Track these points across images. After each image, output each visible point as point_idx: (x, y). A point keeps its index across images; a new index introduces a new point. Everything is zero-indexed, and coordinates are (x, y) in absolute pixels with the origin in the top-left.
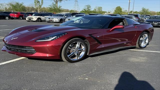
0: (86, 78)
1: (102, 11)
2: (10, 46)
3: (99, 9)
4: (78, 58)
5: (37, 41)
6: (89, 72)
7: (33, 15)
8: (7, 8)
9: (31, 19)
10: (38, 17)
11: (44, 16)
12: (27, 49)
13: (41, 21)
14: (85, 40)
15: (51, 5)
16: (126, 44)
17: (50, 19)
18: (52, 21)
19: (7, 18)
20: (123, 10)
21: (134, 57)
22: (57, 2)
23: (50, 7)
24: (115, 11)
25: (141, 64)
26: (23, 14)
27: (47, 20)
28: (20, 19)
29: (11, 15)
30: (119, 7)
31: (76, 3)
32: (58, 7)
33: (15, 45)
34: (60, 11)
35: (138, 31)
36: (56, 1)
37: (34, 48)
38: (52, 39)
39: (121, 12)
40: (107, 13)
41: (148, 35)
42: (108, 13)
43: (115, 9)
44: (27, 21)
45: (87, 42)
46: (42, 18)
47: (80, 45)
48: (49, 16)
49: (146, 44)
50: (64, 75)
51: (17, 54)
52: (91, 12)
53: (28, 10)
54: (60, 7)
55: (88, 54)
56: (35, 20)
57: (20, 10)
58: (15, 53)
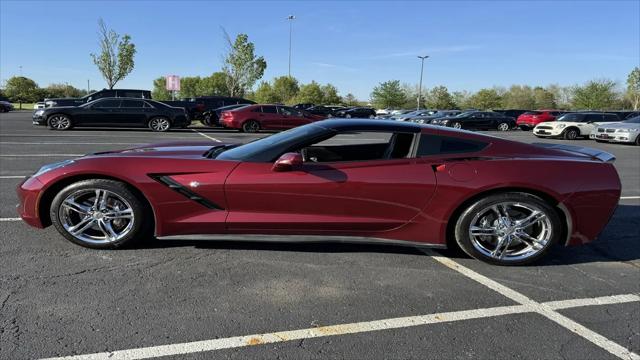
7: (561, 118)
10: (570, 124)
11: (592, 122)
13: (579, 137)
17: (603, 131)
18: (608, 137)
19: (504, 126)
27: (595, 133)
44: (535, 135)
46: (586, 127)
56: (555, 134)
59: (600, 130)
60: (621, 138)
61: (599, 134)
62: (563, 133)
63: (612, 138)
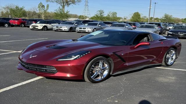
0: (116, 100)
1: (117, 17)
2: (28, 65)
3: (113, 15)
4: (102, 77)
5: (59, 60)
6: (117, 94)
7: (38, 22)
8: (4, 13)
9: (36, 27)
10: (44, 25)
11: (50, 24)
12: (47, 68)
13: (48, 30)
14: (109, 59)
15: (57, 10)
16: (151, 61)
17: (58, 27)
18: (60, 30)
19: (6, 25)
20: (141, 17)
21: (162, 77)
22: (64, 7)
23: (55, 12)
24: (132, 17)
25: (171, 84)
26: (24, 21)
27: (55, 28)
28: (22, 27)
29: (11, 22)
30: (137, 13)
31: (85, 8)
32: (65, 12)
33: (34, 64)
34: (67, 17)
35: (164, 47)
36: (63, 5)
37: (56, 67)
38: (75, 57)
39: (139, 19)
40: (122, 19)
41: (176, 51)
42: (124, 19)
43: (133, 15)
44: (31, 29)
45: (110, 60)
46: (49, 26)
47: (103, 64)
48: (56, 23)
49: (173, 61)
50: (92, 97)
51: (36, 74)
52: (104, 18)
53: (29, 15)
54: (67, 12)
55: (111, 74)
56: (40, 29)
57: (20, 15)
58: (34, 73)
59: (57, 27)
60: (65, 30)
61: (57, 28)
62: (43, 28)
63: (61, 30)
